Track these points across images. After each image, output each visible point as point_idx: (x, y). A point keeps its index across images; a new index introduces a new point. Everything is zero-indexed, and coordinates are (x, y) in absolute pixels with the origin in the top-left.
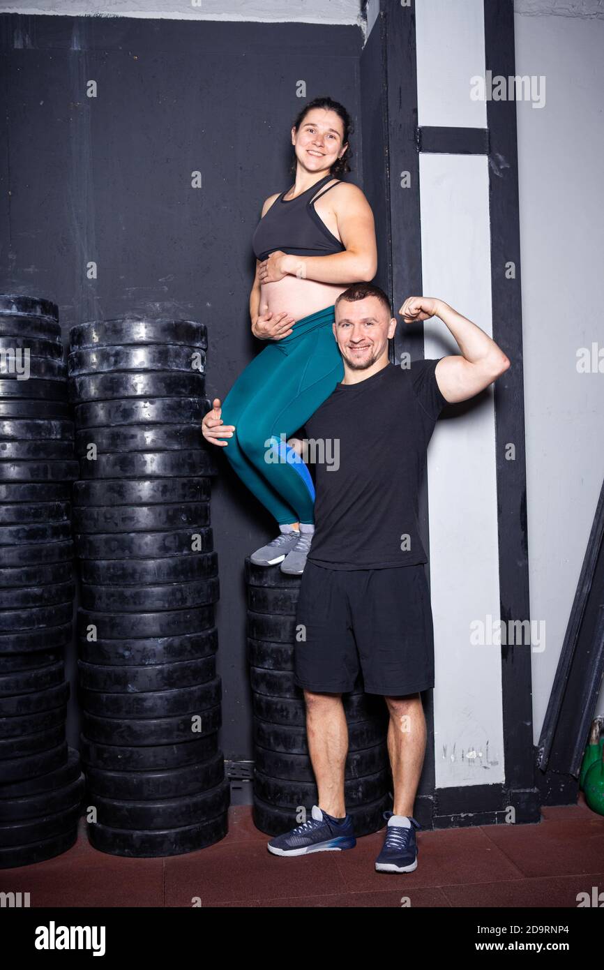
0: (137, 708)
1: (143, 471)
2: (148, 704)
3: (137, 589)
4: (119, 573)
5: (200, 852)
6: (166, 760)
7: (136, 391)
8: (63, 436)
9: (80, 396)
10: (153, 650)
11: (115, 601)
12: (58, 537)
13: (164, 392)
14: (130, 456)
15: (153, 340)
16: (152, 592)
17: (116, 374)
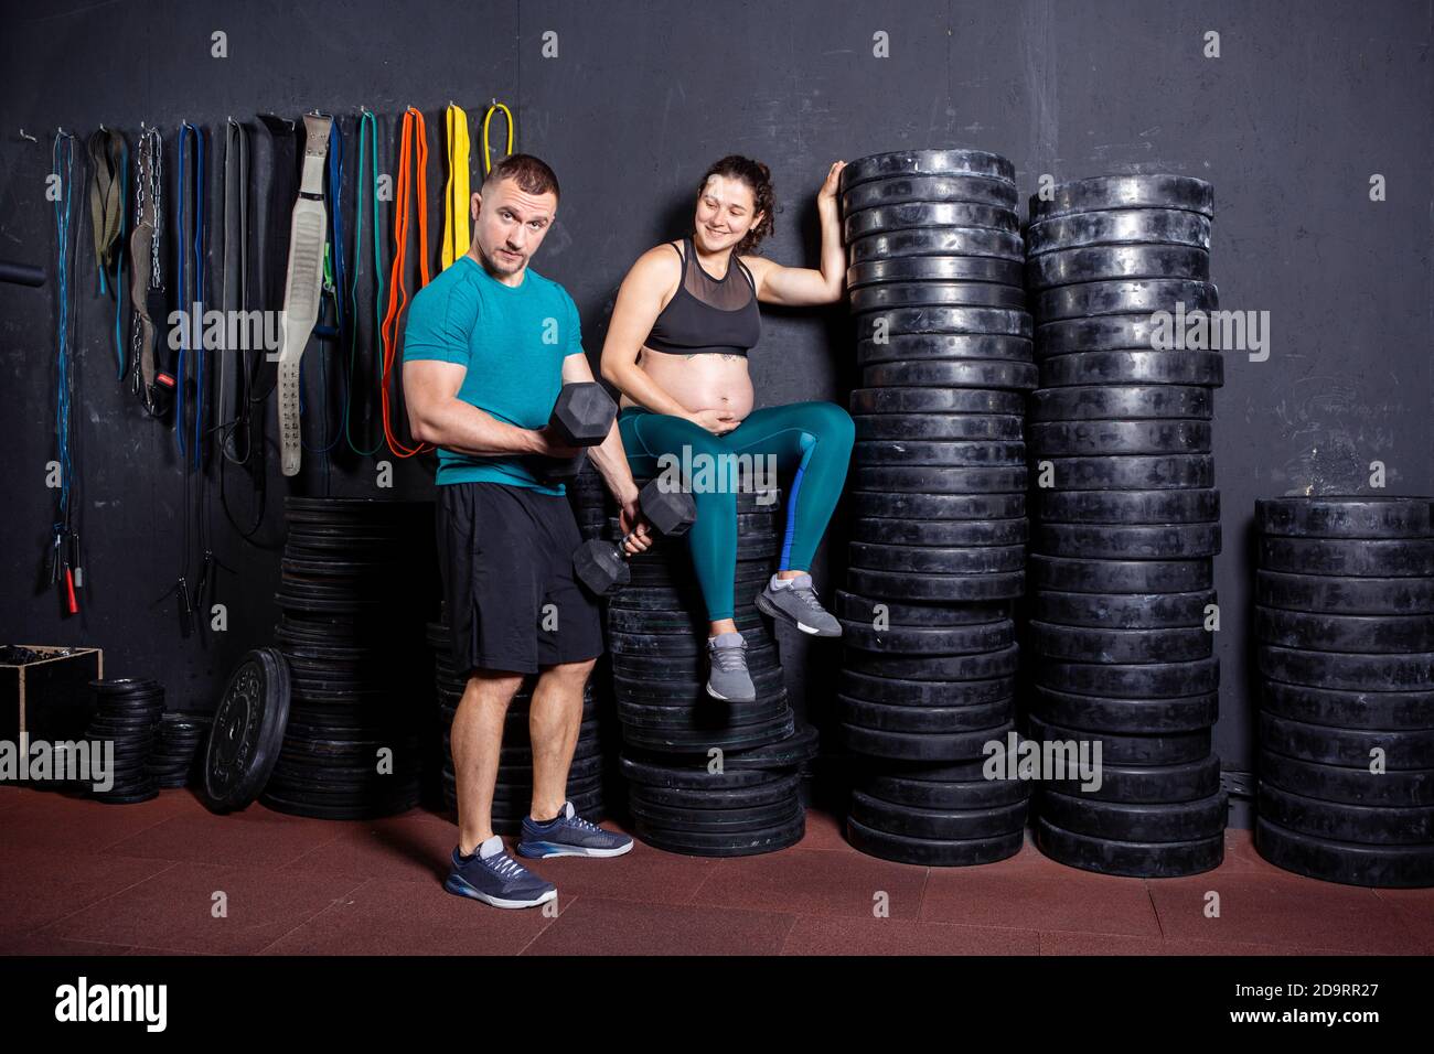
0: (1112, 684)
1: (1131, 376)
2: (1129, 679)
3: (1119, 529)
4: (1095, 507)
5: (1192, 878)
6: (1148, 754)
7: (1123, 269)
8: (1022, 332)
9: (1046, 279)
10: (1138, 610)
11: (1087, 544)
12: (1013, 460)
13: (1161, 271)
14: (1113, 354)
15: (1146, 203)
16: (1139, 534)
17: (1097, 248)
